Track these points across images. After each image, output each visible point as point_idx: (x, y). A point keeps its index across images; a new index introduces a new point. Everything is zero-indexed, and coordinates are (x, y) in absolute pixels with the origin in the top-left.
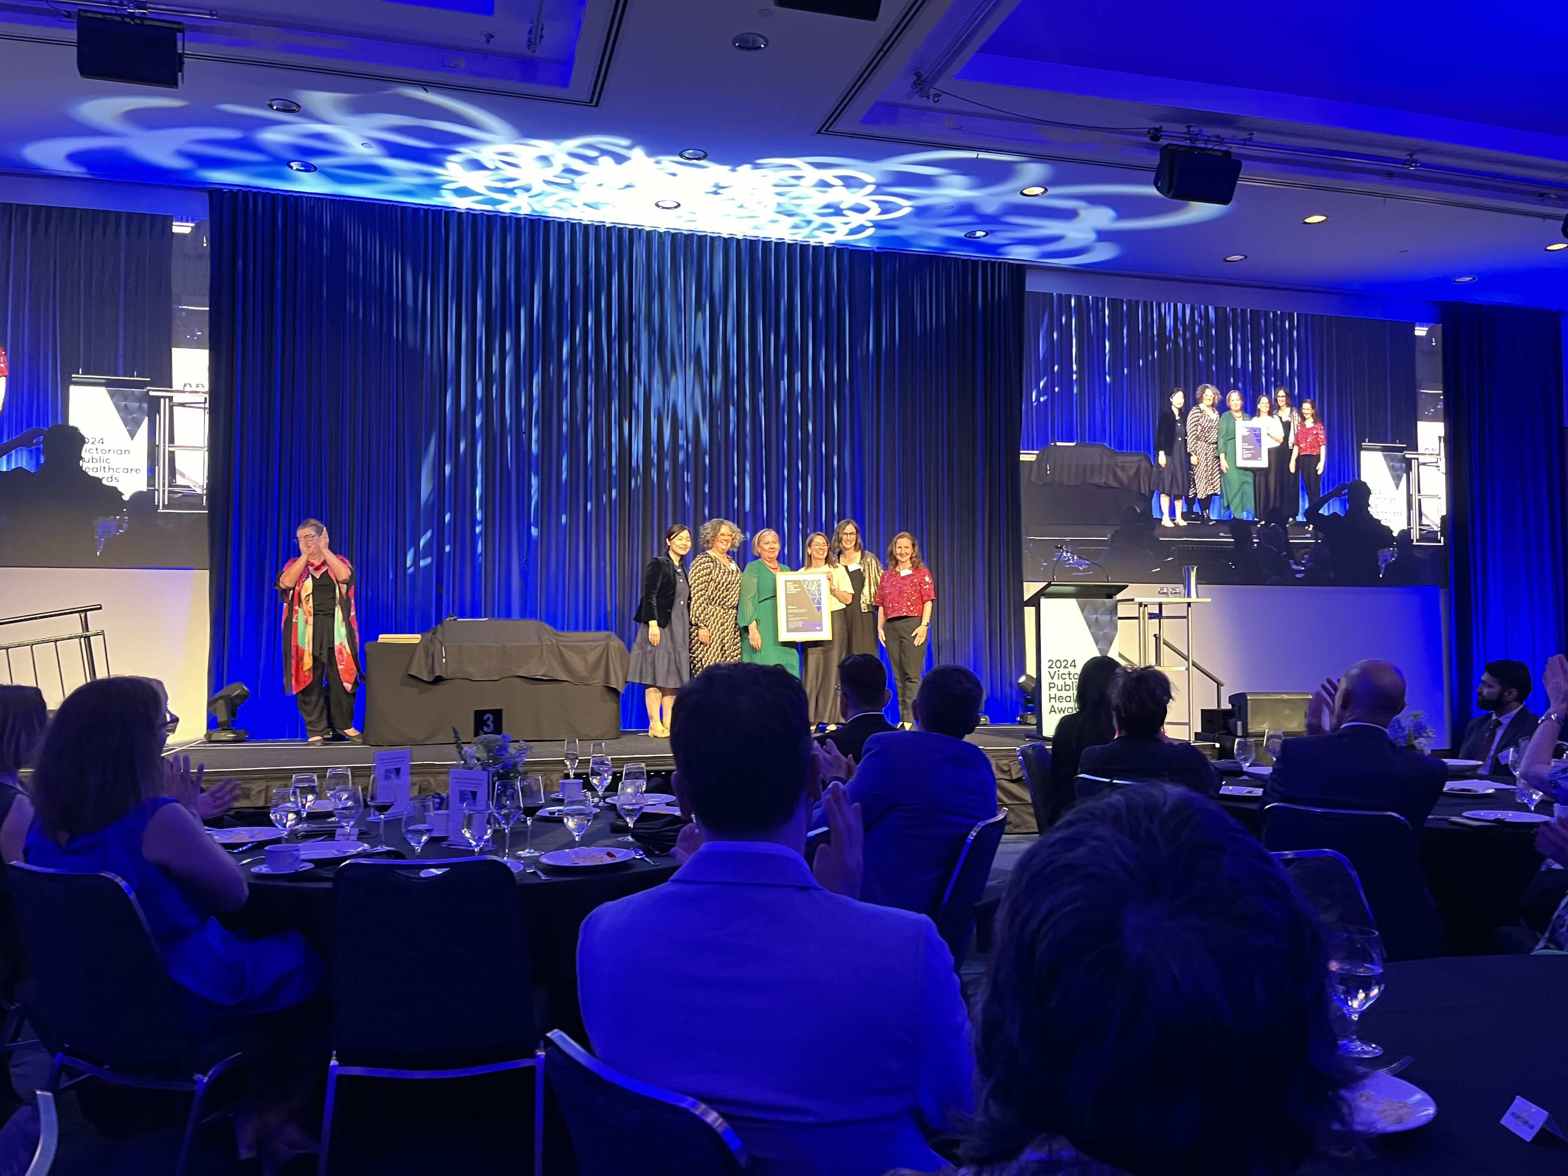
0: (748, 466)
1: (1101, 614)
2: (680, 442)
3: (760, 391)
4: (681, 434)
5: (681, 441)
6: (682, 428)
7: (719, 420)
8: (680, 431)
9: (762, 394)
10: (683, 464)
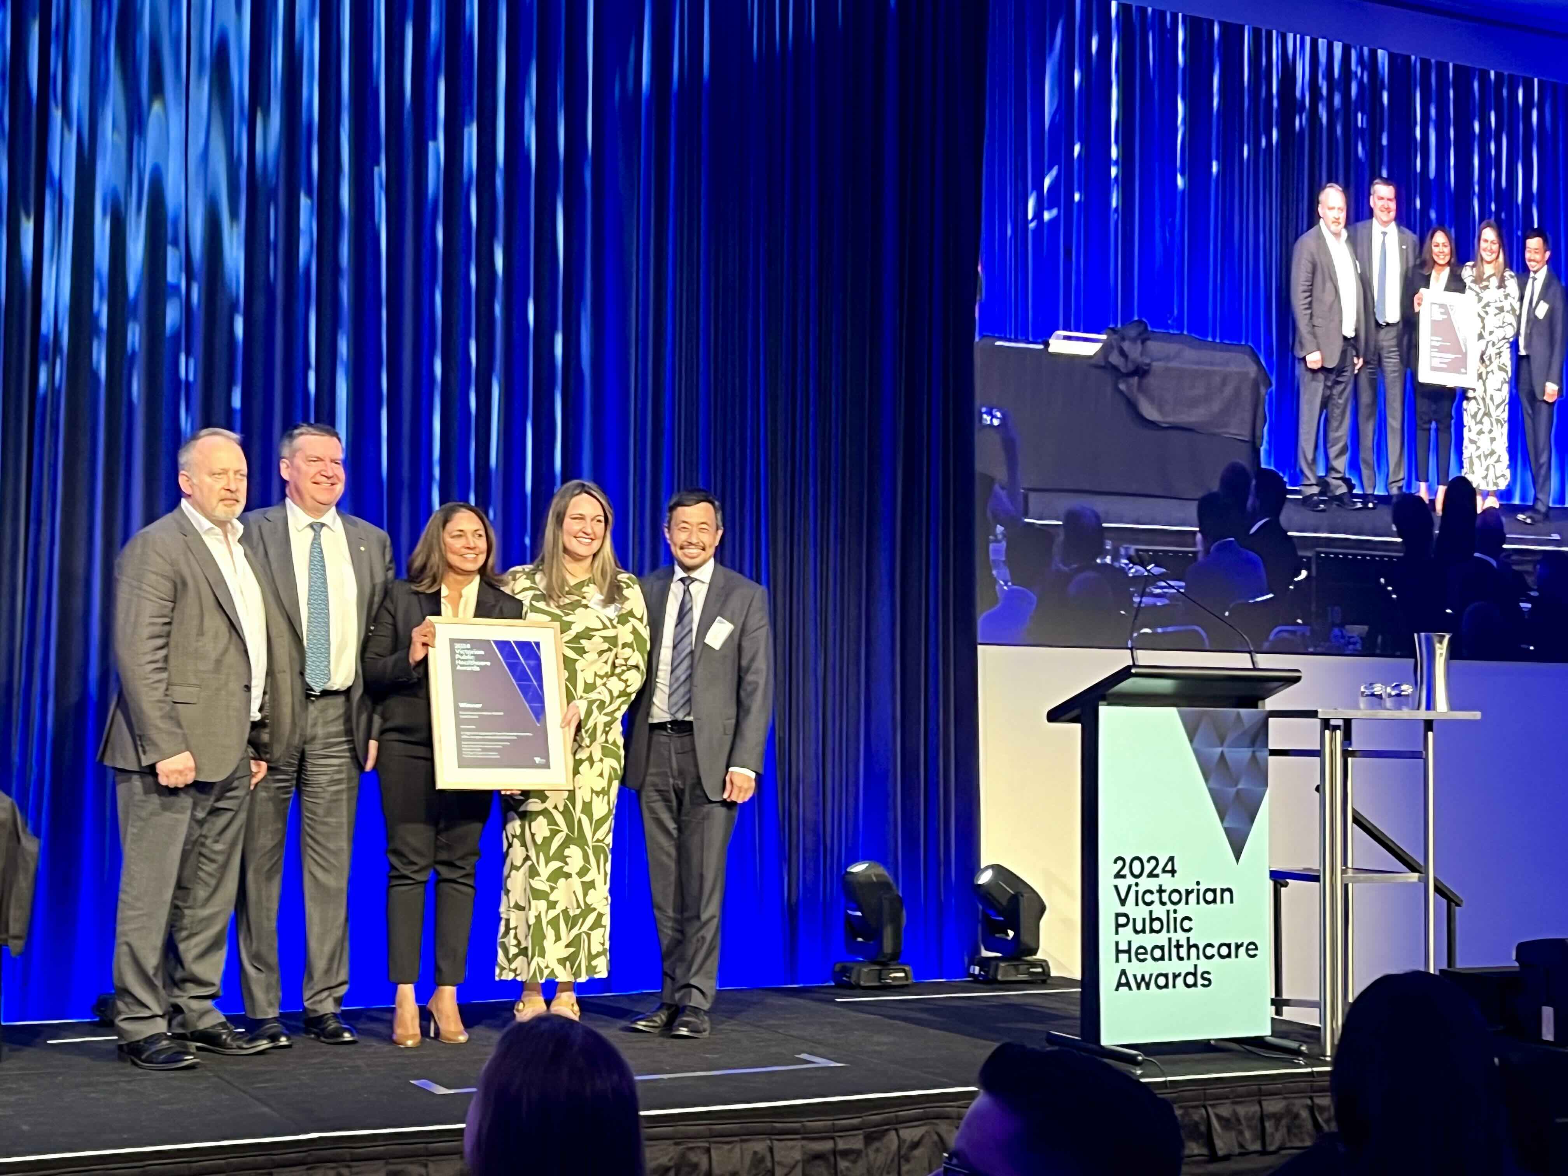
0: (343, 347)
1: (1229, 746)
2: (171, 278)
3: (378, 163)
4: (173, 258)
5: (173, 273)
6: (175, 243)
7: (274, 229)
8: (170, 250)
9: (381, 171)
10: (176, 336)
